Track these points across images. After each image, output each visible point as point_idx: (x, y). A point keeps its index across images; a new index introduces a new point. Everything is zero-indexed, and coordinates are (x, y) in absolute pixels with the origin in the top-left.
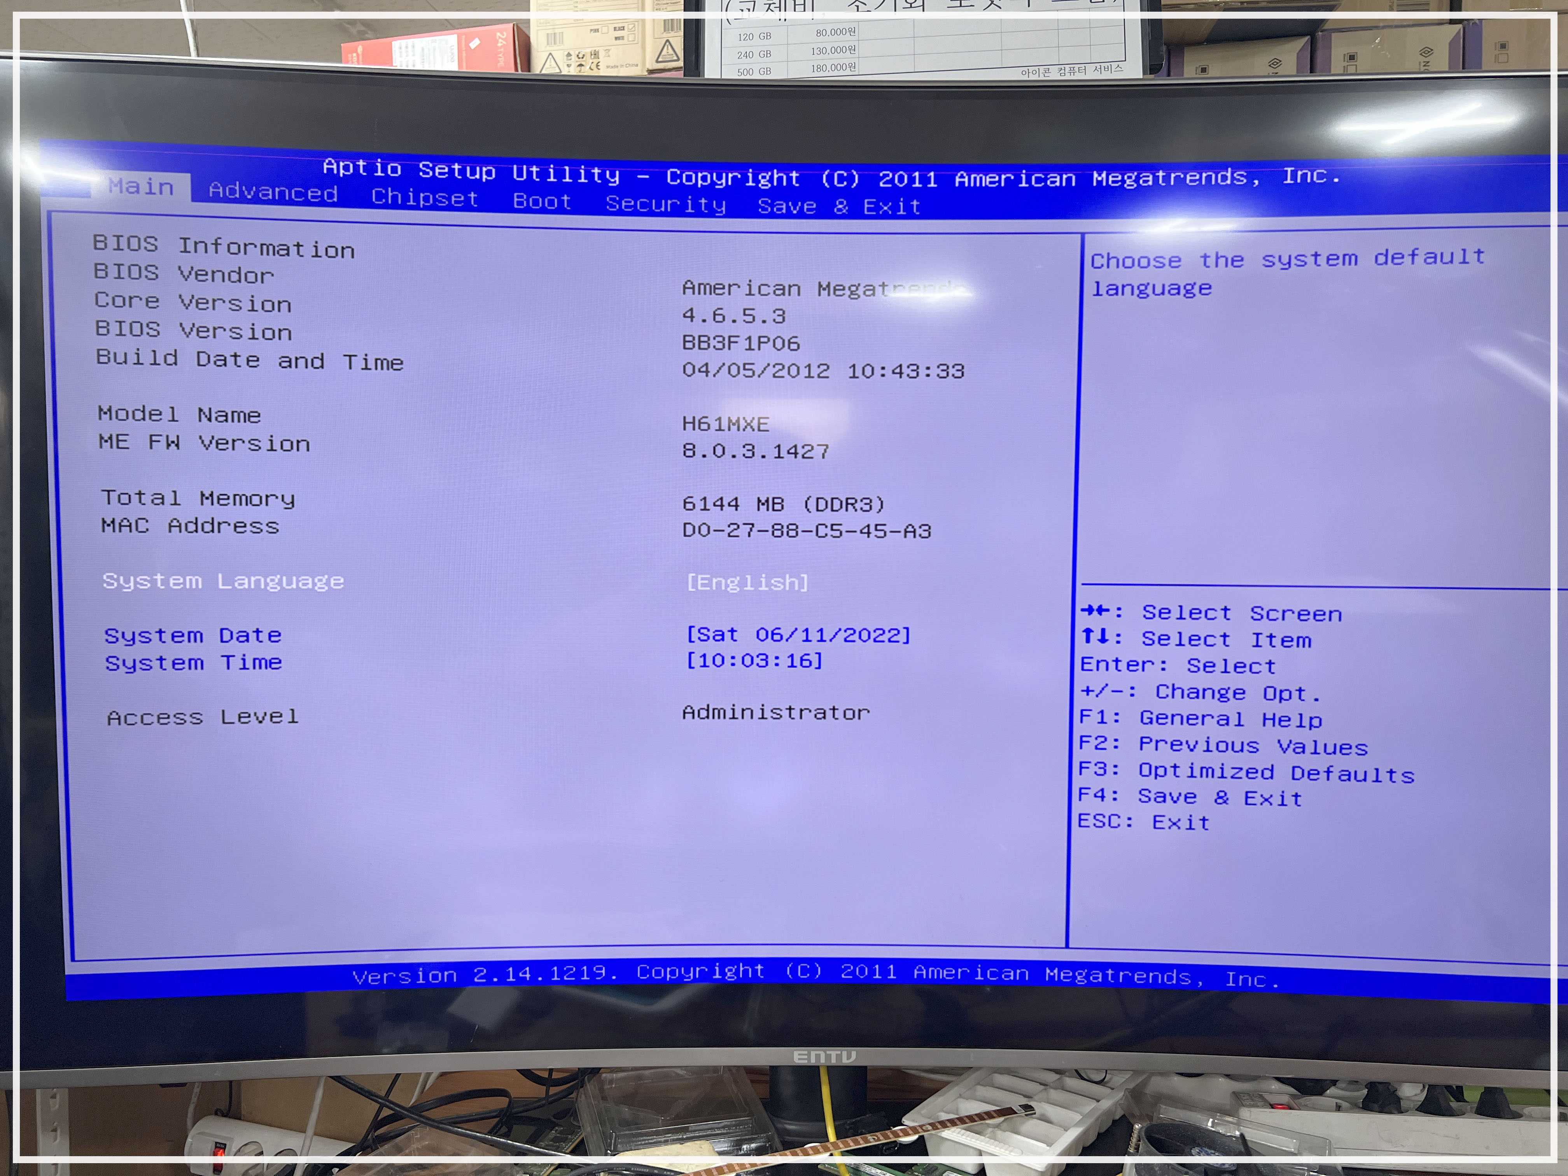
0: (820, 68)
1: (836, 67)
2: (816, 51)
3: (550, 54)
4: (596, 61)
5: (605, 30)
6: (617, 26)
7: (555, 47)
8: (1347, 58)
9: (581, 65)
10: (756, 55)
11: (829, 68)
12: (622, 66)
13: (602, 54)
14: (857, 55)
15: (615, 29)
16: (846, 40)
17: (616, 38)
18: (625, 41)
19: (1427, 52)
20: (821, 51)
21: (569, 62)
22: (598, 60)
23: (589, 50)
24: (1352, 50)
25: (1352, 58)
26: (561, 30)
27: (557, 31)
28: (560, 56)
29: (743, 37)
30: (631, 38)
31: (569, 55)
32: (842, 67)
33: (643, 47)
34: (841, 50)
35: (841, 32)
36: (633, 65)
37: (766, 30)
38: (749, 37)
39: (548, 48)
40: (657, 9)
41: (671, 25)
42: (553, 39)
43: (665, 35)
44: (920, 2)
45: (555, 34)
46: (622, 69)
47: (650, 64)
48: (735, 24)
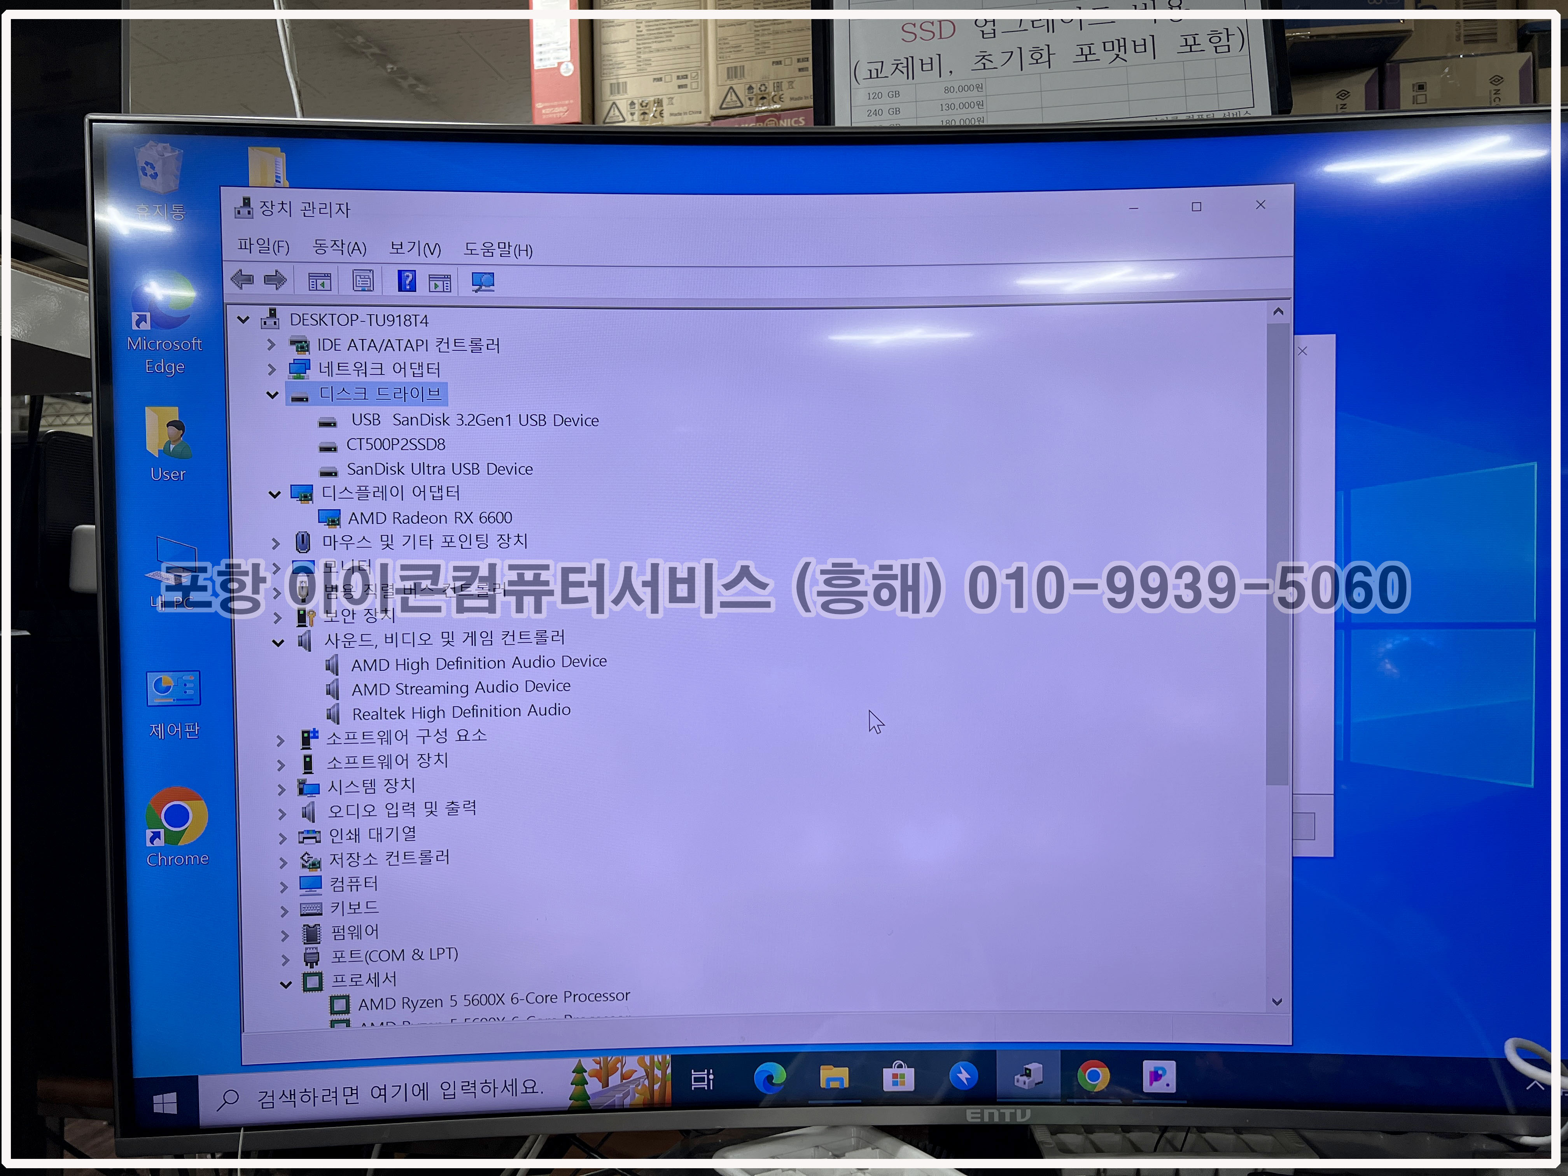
2: (945, 107)
3: (614, 103)
4: (659, 109)
5: (668, 78)
6: (680, 74)
7: (618, 99)
8: (1416, 87)
9: (644, 113)
10: (885, 113)
12: (685, 113)
13: (665, 102)
14: (984, 110)
15: (678, 77)
16: (973, 96)
17: (680, 87)
18: (688, 89)
19: (1497, 79)
20: (949, 107)
21: (634, 114)
22: (662, 110)
23: (652, 99)
24: (1421, 84)
25: (1421, 87)
26: (624, 80)
27: (621, 81)
28: (623, 105)
29: (872, 96)
30: (694, 85)
31: (632, 104)
33: (707, 95)
34: (970, 105)
35: (969, 88)
36: (696, 113)
37: (894, 89)
38: (878, 95)
39: (612, 98)
40: (720, 57)
41: (734, 73)
42: (617, 88)
43: (728, 82)
44: (1045, 58)
45: (618, 84)
46: (685, 117)
47: (714, 111)
48: (863, 83)
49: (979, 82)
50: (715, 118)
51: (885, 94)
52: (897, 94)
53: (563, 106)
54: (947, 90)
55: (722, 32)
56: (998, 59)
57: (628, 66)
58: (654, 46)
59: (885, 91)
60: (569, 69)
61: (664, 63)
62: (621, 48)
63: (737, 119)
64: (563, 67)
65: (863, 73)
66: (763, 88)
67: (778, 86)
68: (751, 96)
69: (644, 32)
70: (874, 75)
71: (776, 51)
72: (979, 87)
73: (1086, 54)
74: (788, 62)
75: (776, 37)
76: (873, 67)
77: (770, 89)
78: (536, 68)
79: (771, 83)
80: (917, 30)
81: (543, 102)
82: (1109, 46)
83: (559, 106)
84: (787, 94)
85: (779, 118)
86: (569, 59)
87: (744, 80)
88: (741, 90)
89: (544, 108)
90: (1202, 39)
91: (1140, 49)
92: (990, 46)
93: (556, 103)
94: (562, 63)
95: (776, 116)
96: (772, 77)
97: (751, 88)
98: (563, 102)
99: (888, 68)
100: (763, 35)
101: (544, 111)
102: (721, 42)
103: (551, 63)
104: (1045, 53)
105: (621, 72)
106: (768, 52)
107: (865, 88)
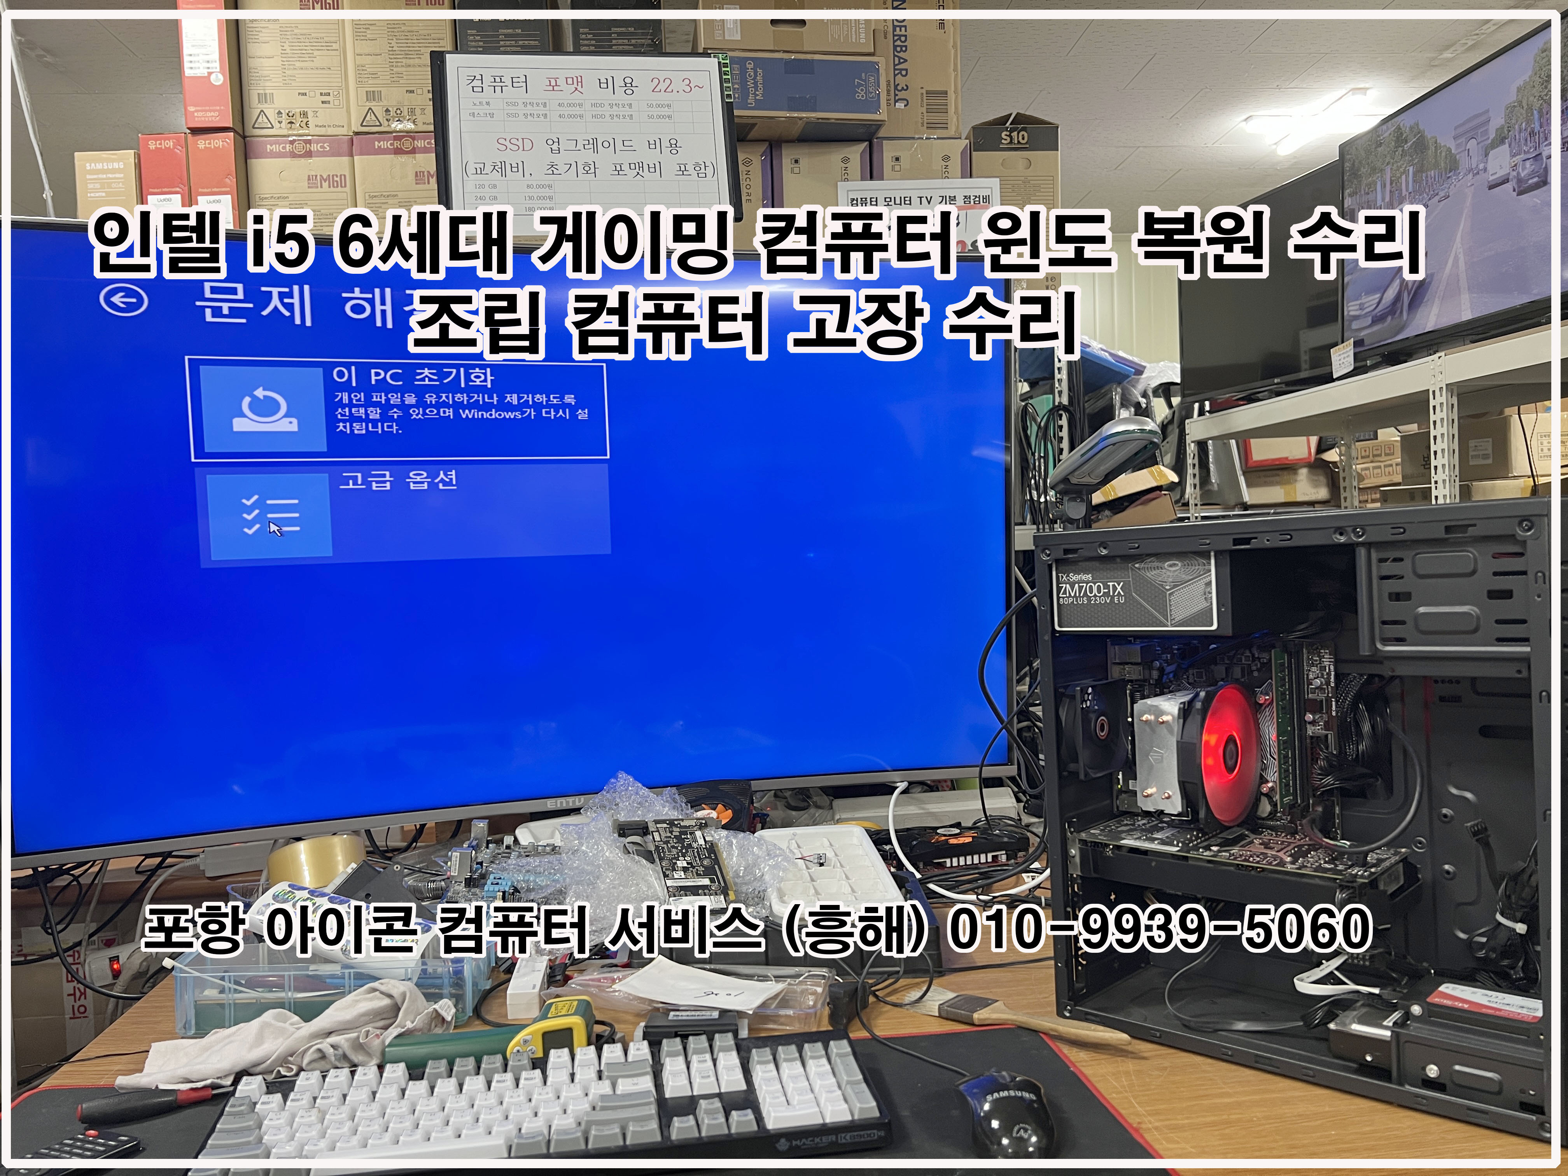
2: (527, 198)
3: (262, 111)
4: (305, 120)
5: (312, 94)
6: (324, 92)
7: (266, 106)
8: (894, 159)
9: (291, 123)
10: (487, 198)
12: (329, 126)
13: (310, 115)
15: (321, 94)
16: (546, 192)
17: (323, 102)
18: (331, 105)
19: (946, 158)
21: (280, 119)
22: (306, 120)
23: (298, 110)
24: (897, 154)
25: (897, 159)
26: (271, 91)
27: (267, 92)
28: (271, 114)
29: (477, 187)
30: (337, 102)
31: (280, 113)
33: (348, 112)
34: (544, 198)
35: (543, 187)
36: (339, 126)
37: (493, 183)
38: (482, 186)
39: (259, 106)
40: (359, 82)
41: (371, 96)
42: (263, 98)
43: (367, 104)
44: (592, 170)
45: (265, 94)
46: (329, 129)
47: (356, 127)
48: (472, 177)
49: (550, 183)
50: (357, 134)
51: (487, 187)
52: (495, 186)
53: (214, 111)
54: (528, 186)
55: (360, 60)
56: (562, 168)
57: (274, 80)
58: (298, 64)
59: (487, 184)
60: (219, 79)
61: (307, 80)
62: (266, 62)
63: (376, 135)
64: (213, 77)
65: (471, 170)
66: (399, 112)
67: (412, 111)
68: (388, 117)
69: (288, 51)
70: (479, 172)
71: (409, 82)
72: (550, 186)
73: (619, 170)
74: (419, 91)
75: (409, 69)
76: (478, 166)
77: (405, 113)
78: (186, 75)
79: (406, 108)
80: (507, 143)
81: (195, 106)
82: (633, 166)
83: (210, 111)
84: (420, 119)
85: (414, 139)
86: (218, 70)
87: (381, 104)
88: (379, 112)
89: (197, 111)
90: (690, 167)
91: (652, 170)
92: (556, 159)
93: (207, 108)
94: (212, 73)
95: (410, 137)
96: (406, 103)
97: (387, 111)
98: (214, 108)
99: (489, 168)
100: (396, 66)
101: (196, 114)
102: (360, 68)
103: (202, 72)
104: (592, 167)
105: (268, 84)
106: (401, 82)
107: (472, 180)
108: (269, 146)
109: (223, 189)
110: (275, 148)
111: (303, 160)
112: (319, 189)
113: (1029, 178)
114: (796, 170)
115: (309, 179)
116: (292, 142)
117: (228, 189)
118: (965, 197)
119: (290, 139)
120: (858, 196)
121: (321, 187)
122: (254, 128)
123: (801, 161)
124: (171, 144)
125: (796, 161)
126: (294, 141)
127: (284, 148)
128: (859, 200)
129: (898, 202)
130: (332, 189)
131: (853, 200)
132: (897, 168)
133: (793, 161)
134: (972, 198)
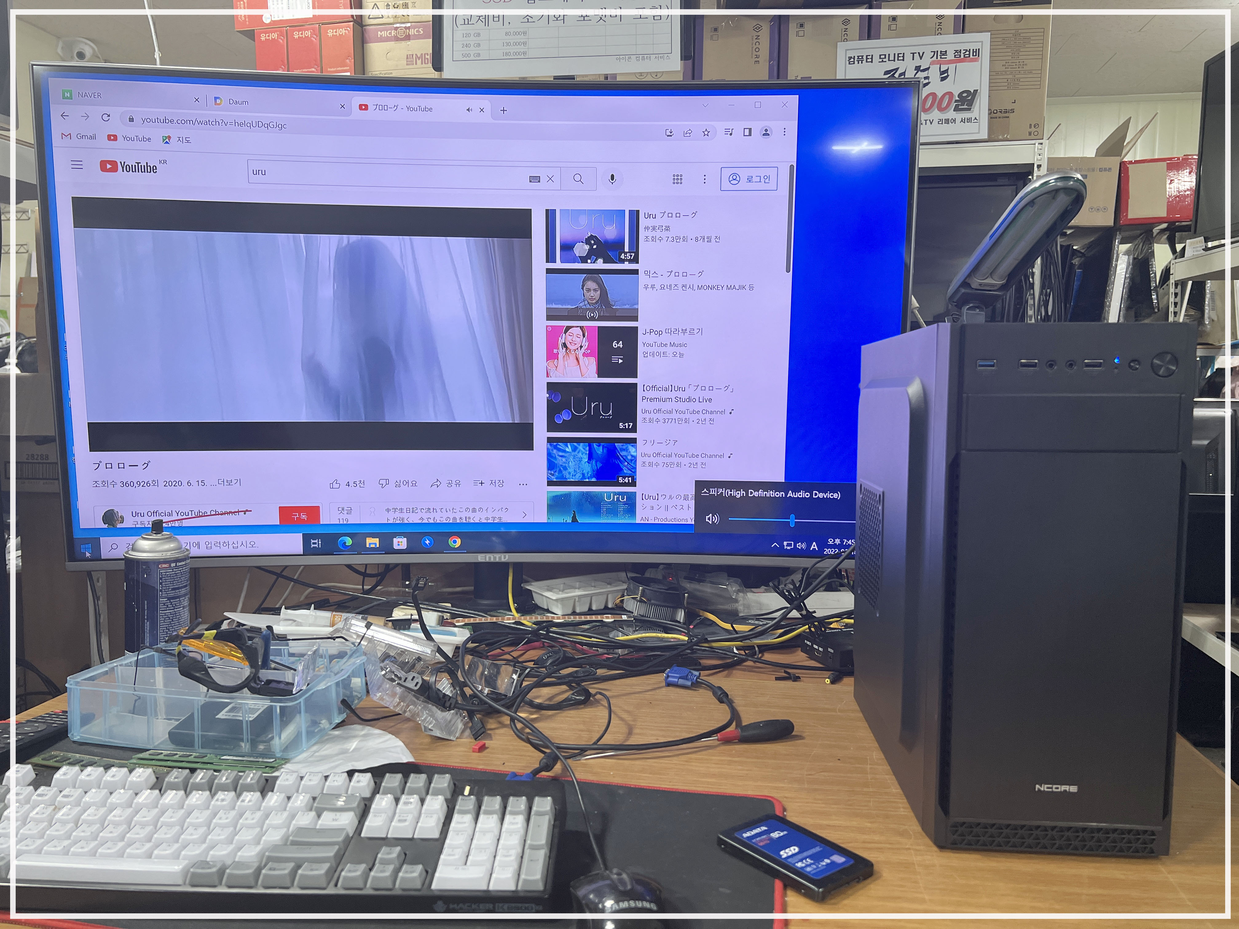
0: (507, 54)
1: (516, 54)
2: (505, 44)
3: (375, 4)
10: (472, 46)
11: (512, 54)
13: (410, 5)
14: (527, 47)
16: (521, 38)
19: (940, 16)
20: (507, 44)
23: (401, 2)
25: (894, 19)
28: (382, 6)
29: (465, 35)
31: (388, 5)
32: (519, 54)
34: (519, 44)
35: (519, 33)
37: (477, 31)
38: (468, 35)
44: (561, 17)
48: (460, 27)
49: (525, 30)
51: (472, 35)
52: (479, 35)
54: (507, 34)
56: (536, 17)
59: (472, 32)
65: (460, 21)
70: (466, 23)
72: (525, 33)
73: (584, 17)
76: (466, 18)
91: (614, 15)
99: (474, 19)
107: (461, 30)
108: (379, 33)
109: (345, 68)
110: (384, 34)
111: (403, 44)
112: (415, 66)
113: (1020, 31)
114: (801, 33)
115: (407, 58)
116: (396, 29)
117: (348, 68)
118: (956, 51)
119: (395, 26)
120: (855, 54)
121: (416, 64)
122: (369, 18)
123: (806, 26)
124: (308, 33)
125: (802, 26)
126: (398, 27)
127: (390, 33)
128: (856, 58)
129: (892, 58)
130: (424, 65)
131: (850, 58)
132: (893, 27)
133: (799, 25)
134: (963, 52)
